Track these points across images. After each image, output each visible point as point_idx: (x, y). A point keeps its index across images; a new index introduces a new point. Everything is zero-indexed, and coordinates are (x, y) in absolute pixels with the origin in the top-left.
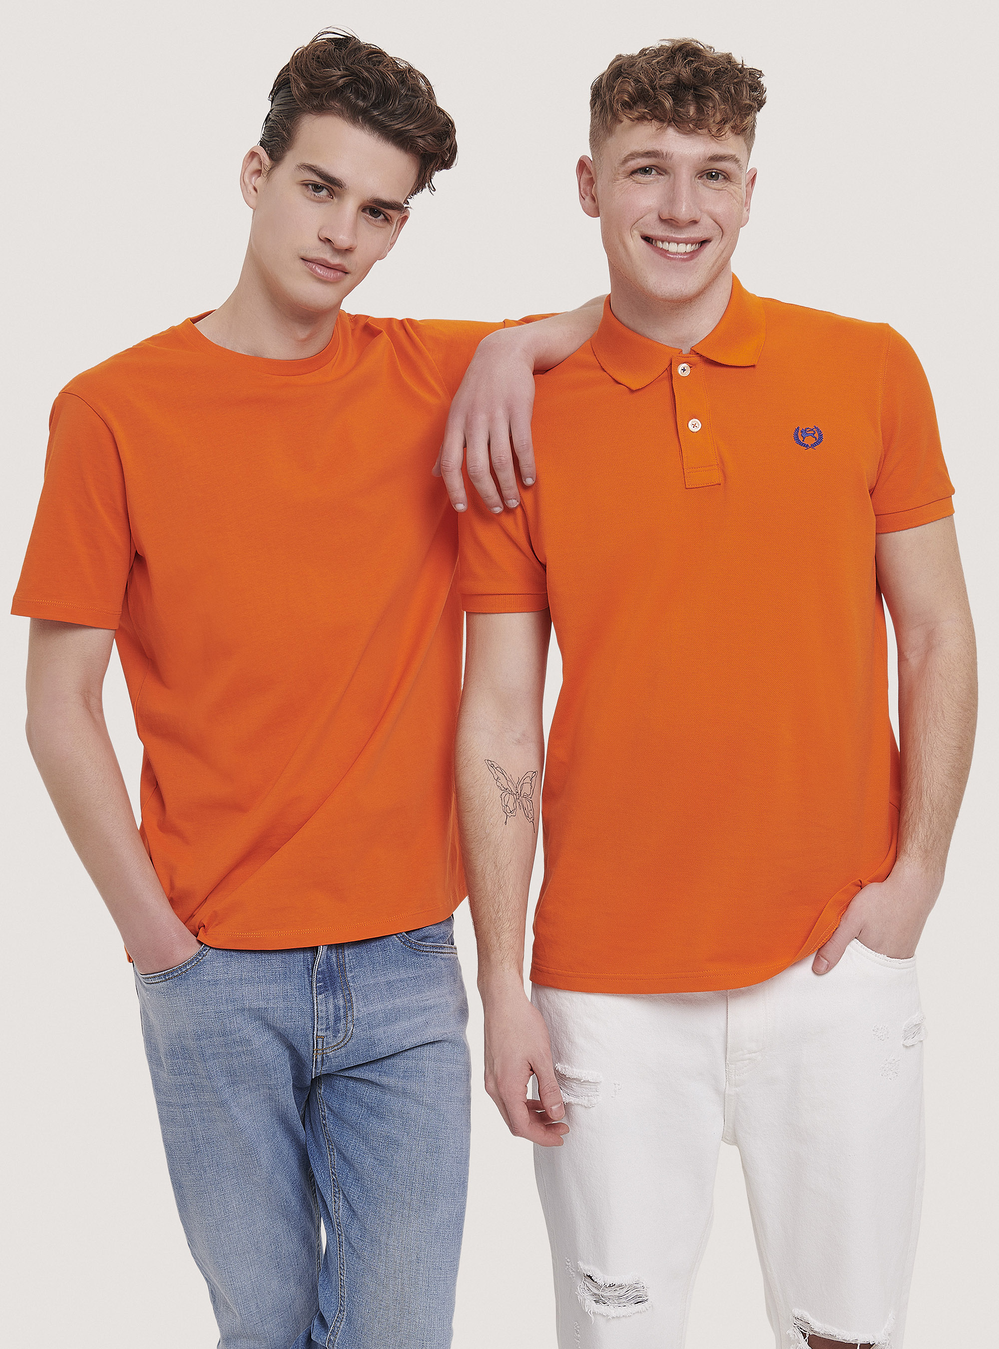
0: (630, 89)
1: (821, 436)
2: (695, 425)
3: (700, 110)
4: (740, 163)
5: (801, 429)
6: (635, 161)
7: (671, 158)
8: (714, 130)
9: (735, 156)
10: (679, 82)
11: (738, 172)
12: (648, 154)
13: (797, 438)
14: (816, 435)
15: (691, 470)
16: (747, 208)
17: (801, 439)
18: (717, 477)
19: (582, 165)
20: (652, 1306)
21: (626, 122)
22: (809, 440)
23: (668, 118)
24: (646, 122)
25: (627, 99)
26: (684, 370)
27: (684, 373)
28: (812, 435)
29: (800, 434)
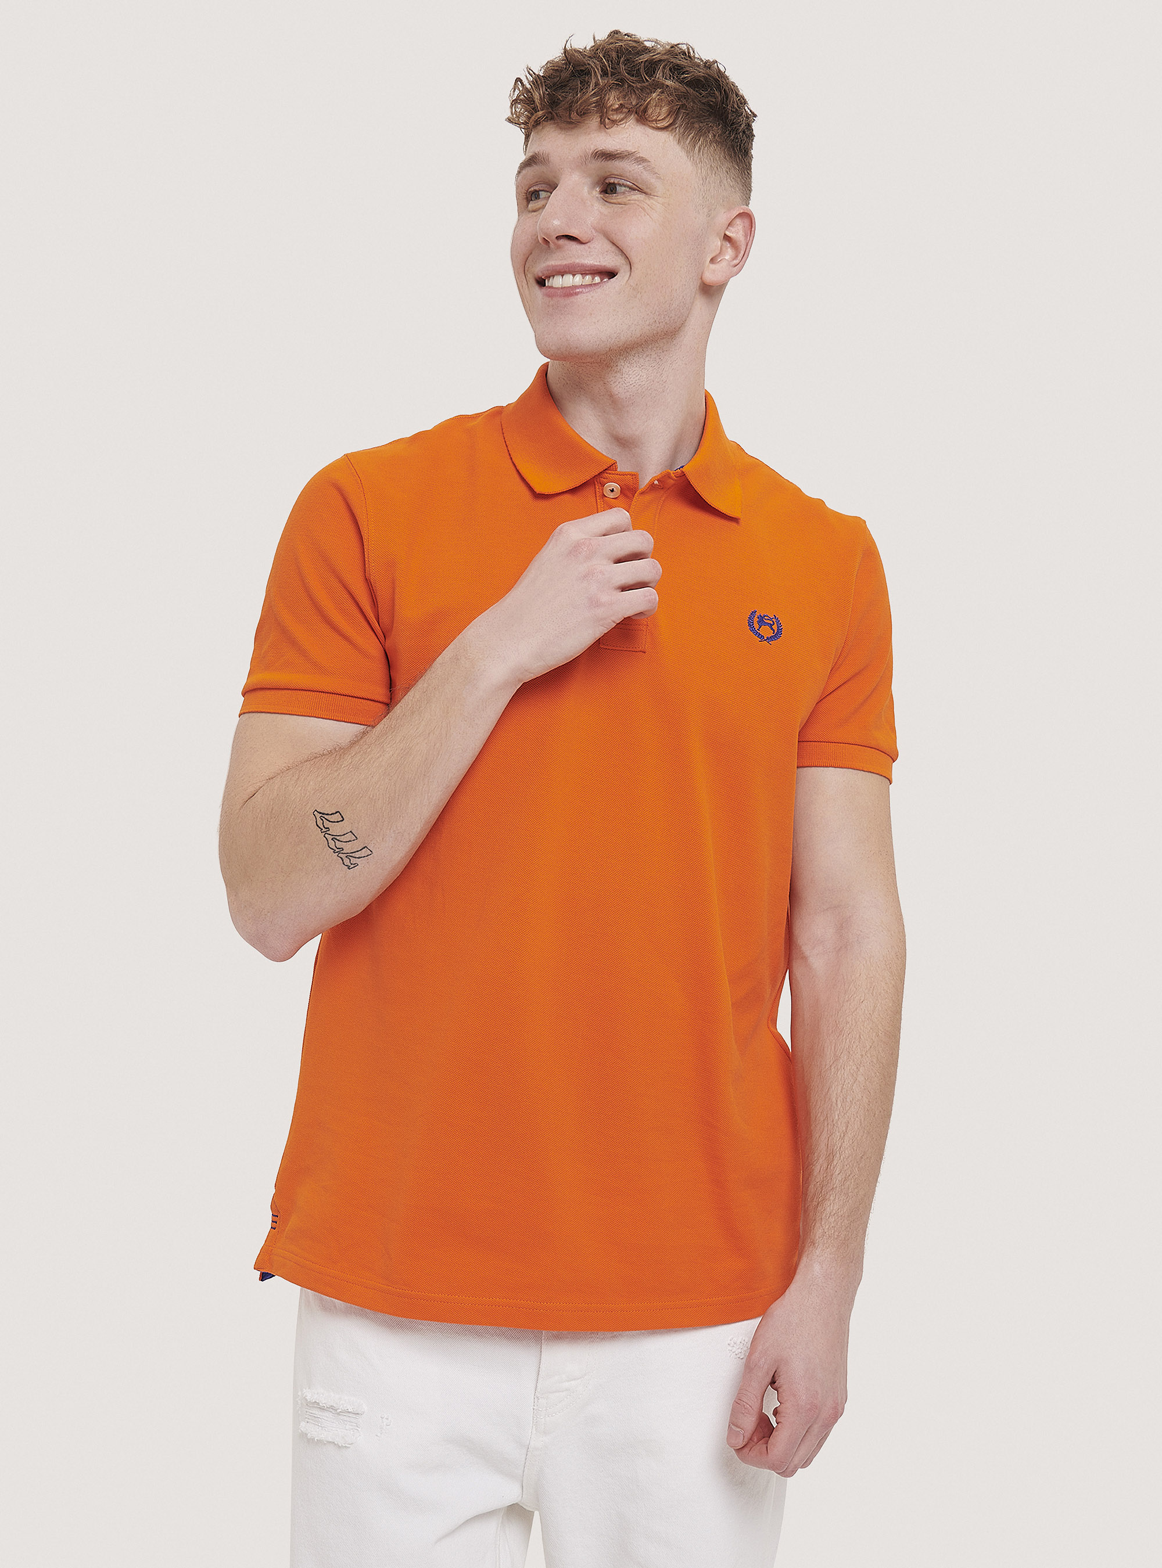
1: (780, 631)
5: (758, 614)
7: (549, 161)
13: (751, 625)
14: (775, 627)
17: (756, 626)
22: (766, 631)
26: (612, 491)
27: (612, 495)
28: (771, 626)
29: (756, 620)
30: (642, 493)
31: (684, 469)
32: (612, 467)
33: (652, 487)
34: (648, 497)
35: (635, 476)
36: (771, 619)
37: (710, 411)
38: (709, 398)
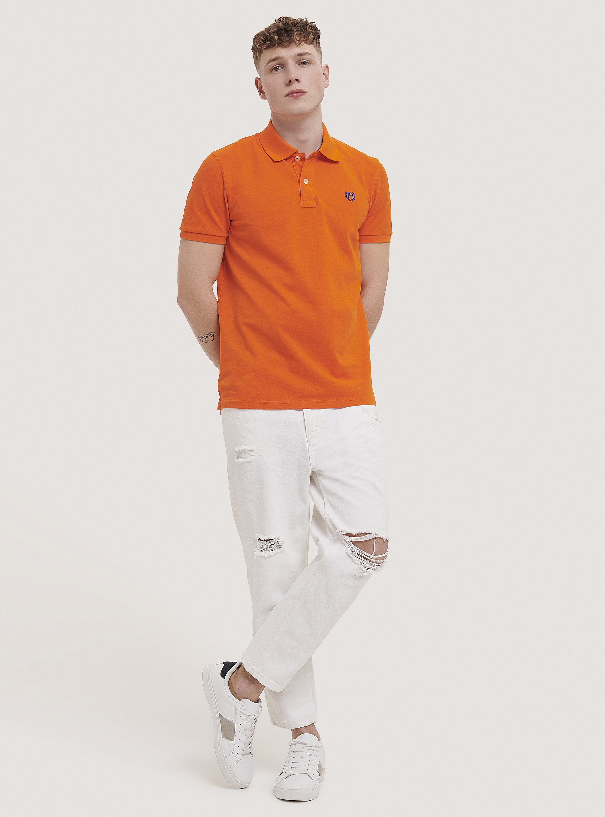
1: (355, 197)
2: (306, 181)
5: (348, 193)
9: (308, 52)
10: (279, 29)
11: (314, 59)
12: (275, 59)
13: (346, 196)
14: (353, 196)
15: (303, 200)
16: (328, 81)
17: (348, 196)
18: (314, 204)
19: (257, 82)
20: (284, 550)
22: (351, 198)
24: (270, 48)
25: (262, 42)
26: (297, 159)
27: (297, 160)
28: (352, 196)
29: (347, 194)
30: (307, 160)
31: (319, 150)
32: (297, 151)
33: (311, 157)
34: (309, 161)
35: (304, 154)
36: (352, 194)
37: (324, 129)
38: (324, 126)
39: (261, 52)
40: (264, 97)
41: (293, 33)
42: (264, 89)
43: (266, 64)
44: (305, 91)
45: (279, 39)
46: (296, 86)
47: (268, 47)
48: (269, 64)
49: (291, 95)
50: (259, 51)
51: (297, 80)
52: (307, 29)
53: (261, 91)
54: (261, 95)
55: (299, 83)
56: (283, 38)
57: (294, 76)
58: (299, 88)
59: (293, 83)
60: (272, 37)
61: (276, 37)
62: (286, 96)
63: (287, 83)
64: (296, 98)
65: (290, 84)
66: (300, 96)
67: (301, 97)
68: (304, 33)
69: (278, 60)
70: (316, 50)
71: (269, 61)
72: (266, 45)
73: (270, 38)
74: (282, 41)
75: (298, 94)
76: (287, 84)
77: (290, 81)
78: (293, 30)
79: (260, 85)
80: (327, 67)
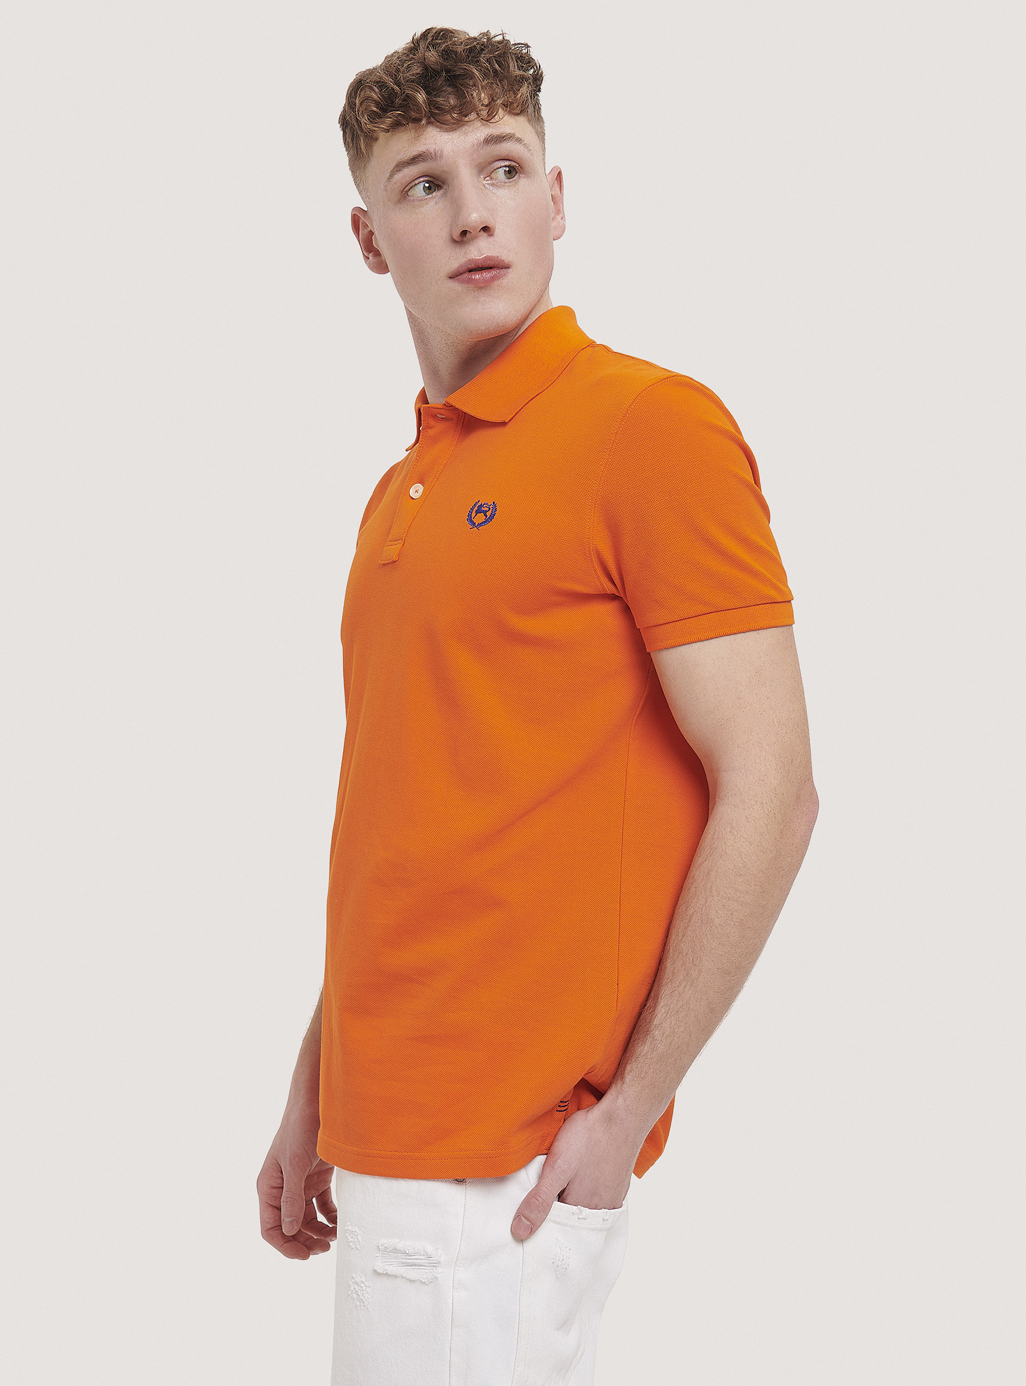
0: (375, 96)
2: (416, 491)
3: (461, 95)
4: (525, 142)
6: (402, 172)
7: (441, 157)
8: (484, 113)
9: (514, 134)
12: (414, 160)
15: (388, 544)
21: (382, 136)
23: (424, 112)
24: (403, 128)
25: (375, 109)
39: (371, 138)
40: (381, 267)
41: (471, 83)
42: (380, 242)
43: (388, 175)
44: (506, 261)
45: (430, 103)
46: (480, 250)
47: (396, 125)
48: (398, 176)
49: (466, 275)
50: (366, 136)
51: (486, 229)
52: (511, 68)
53: (369, 247)
54: (368, 258)
55: (492, 238)
56: (440, 100)
57: (474, 217)
58: (489, 255)
59: (475, 237)
60: (408, 96)
61: (421, 97)
62: (450, 278)
63: (456, 235)
64: (481, 288)
65: (465, 239)
66: (493, 279)
67: (496, 283)
68: (500, 81)
69: (424, 160)
70: (533, 130)
71: (397, 166)
72: (389, 121)
73: (404, 100)
74: (438, 108)
75: (487, 275)
76: (456, 239)
77: (464, 233)
78: (472, 76)
79: (366, 231)
80: (560, 174)
